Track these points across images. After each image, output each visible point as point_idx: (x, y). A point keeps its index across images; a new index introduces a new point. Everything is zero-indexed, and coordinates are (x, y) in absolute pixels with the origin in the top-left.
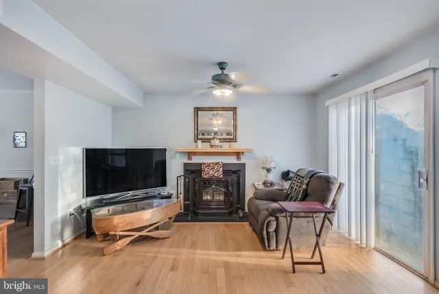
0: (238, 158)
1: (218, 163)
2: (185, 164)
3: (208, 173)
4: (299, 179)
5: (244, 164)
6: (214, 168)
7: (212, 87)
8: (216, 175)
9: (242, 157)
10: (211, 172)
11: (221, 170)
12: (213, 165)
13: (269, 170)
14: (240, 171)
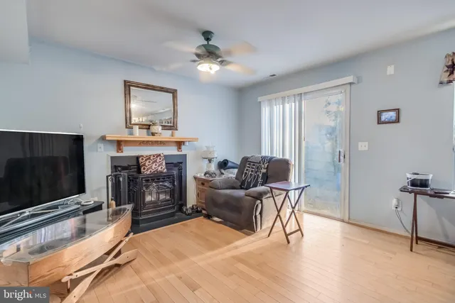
0: (179, 148)
1: (160, 155)
2: (112, 158)
3: (151, 168)
4: (254, 165)
5: (186, 155)
6: (156, 161)
7: (194, 61)
8: (159, 169)
9: (183, 147)
10: (154, 166)
11: (164, 164)
12: (154, 157)
13: (210, 161)
14: (181, 163)
